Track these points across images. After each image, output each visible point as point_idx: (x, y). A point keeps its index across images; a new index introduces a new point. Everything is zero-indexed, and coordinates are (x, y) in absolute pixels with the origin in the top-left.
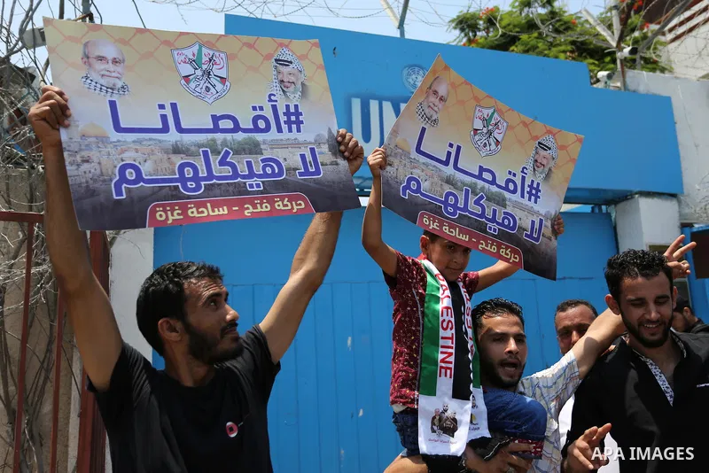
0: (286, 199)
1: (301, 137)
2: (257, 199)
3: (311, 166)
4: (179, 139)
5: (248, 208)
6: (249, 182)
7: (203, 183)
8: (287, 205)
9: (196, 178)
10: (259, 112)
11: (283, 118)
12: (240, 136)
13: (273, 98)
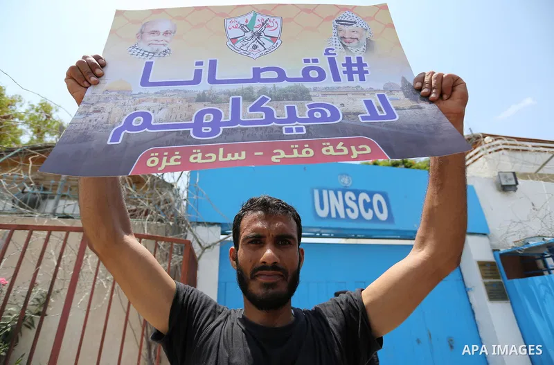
0: (341, 143)
1: (364, 85)
2: (294, 143)
3: (380, 110)
4: (208, 88)
5: (279, 154)
6: (285, 126)
7: (222, 128)
8: (342, 150)
9: (216, 124)
10: (311, 64)
11: (341, 69)
12: (284, 85)
13: (330, 51)
